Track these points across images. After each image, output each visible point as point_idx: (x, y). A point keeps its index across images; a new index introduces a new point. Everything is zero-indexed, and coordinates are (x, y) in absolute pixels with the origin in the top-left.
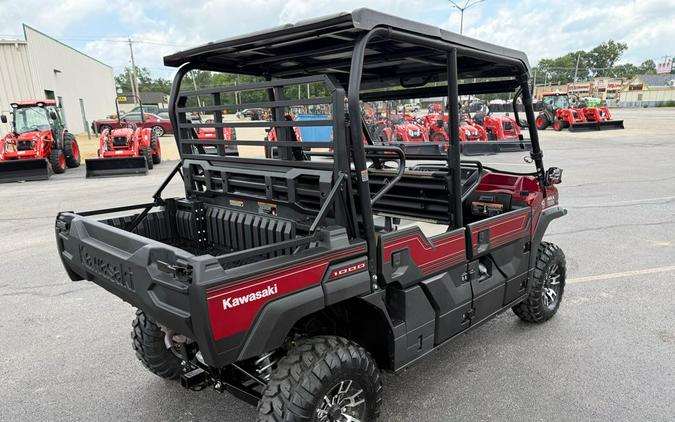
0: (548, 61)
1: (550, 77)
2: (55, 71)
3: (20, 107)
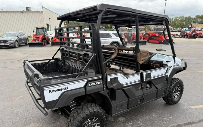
0: (199, 16)
1: (199, 21)
2: (49, 19)
3: (38, 28)
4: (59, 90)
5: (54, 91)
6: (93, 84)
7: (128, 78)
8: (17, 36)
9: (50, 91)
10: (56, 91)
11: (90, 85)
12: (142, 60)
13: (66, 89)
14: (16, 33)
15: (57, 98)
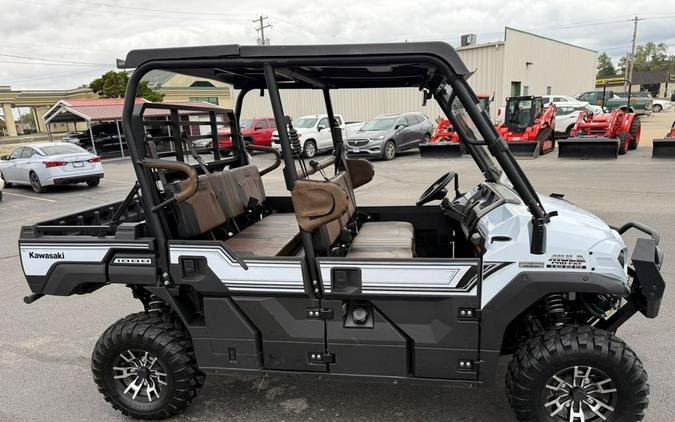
2: (528, 64)
4: (48, 256)
5: (37, 256)
6: (126, 261)
7: (246, 268)
8: (397, 127)
9: (31, 255)
10: (42, 256)
11: (116, 261)
12: (311, 218)
13: (60, 256)
14: (395, 119)
15: (43, 272)
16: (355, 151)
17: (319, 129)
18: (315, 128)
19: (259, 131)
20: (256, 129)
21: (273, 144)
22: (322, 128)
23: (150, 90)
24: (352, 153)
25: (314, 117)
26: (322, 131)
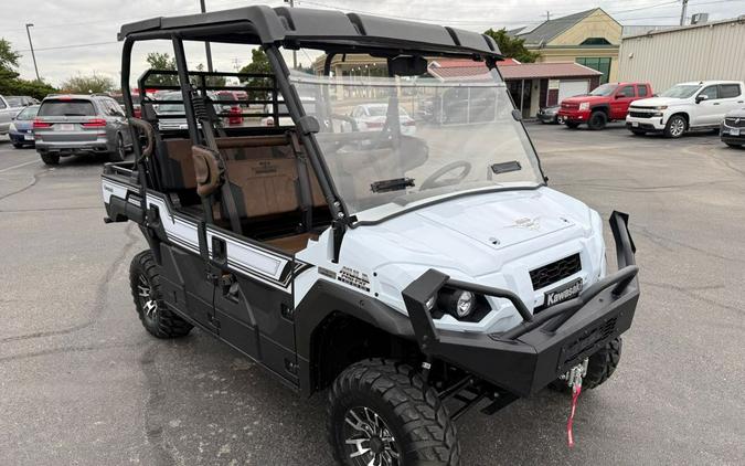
7: (174, 222)
13: (112, 190)
16: (733, 133)
17: (699, 100)
18: (692, 99)
19: (620, 100)
20: (617, 97)
21: (628, 116)
22: (703, 99)
23: (525, 50)
24: (728, 135)
25: (697, 84)
26: (701, 102)
